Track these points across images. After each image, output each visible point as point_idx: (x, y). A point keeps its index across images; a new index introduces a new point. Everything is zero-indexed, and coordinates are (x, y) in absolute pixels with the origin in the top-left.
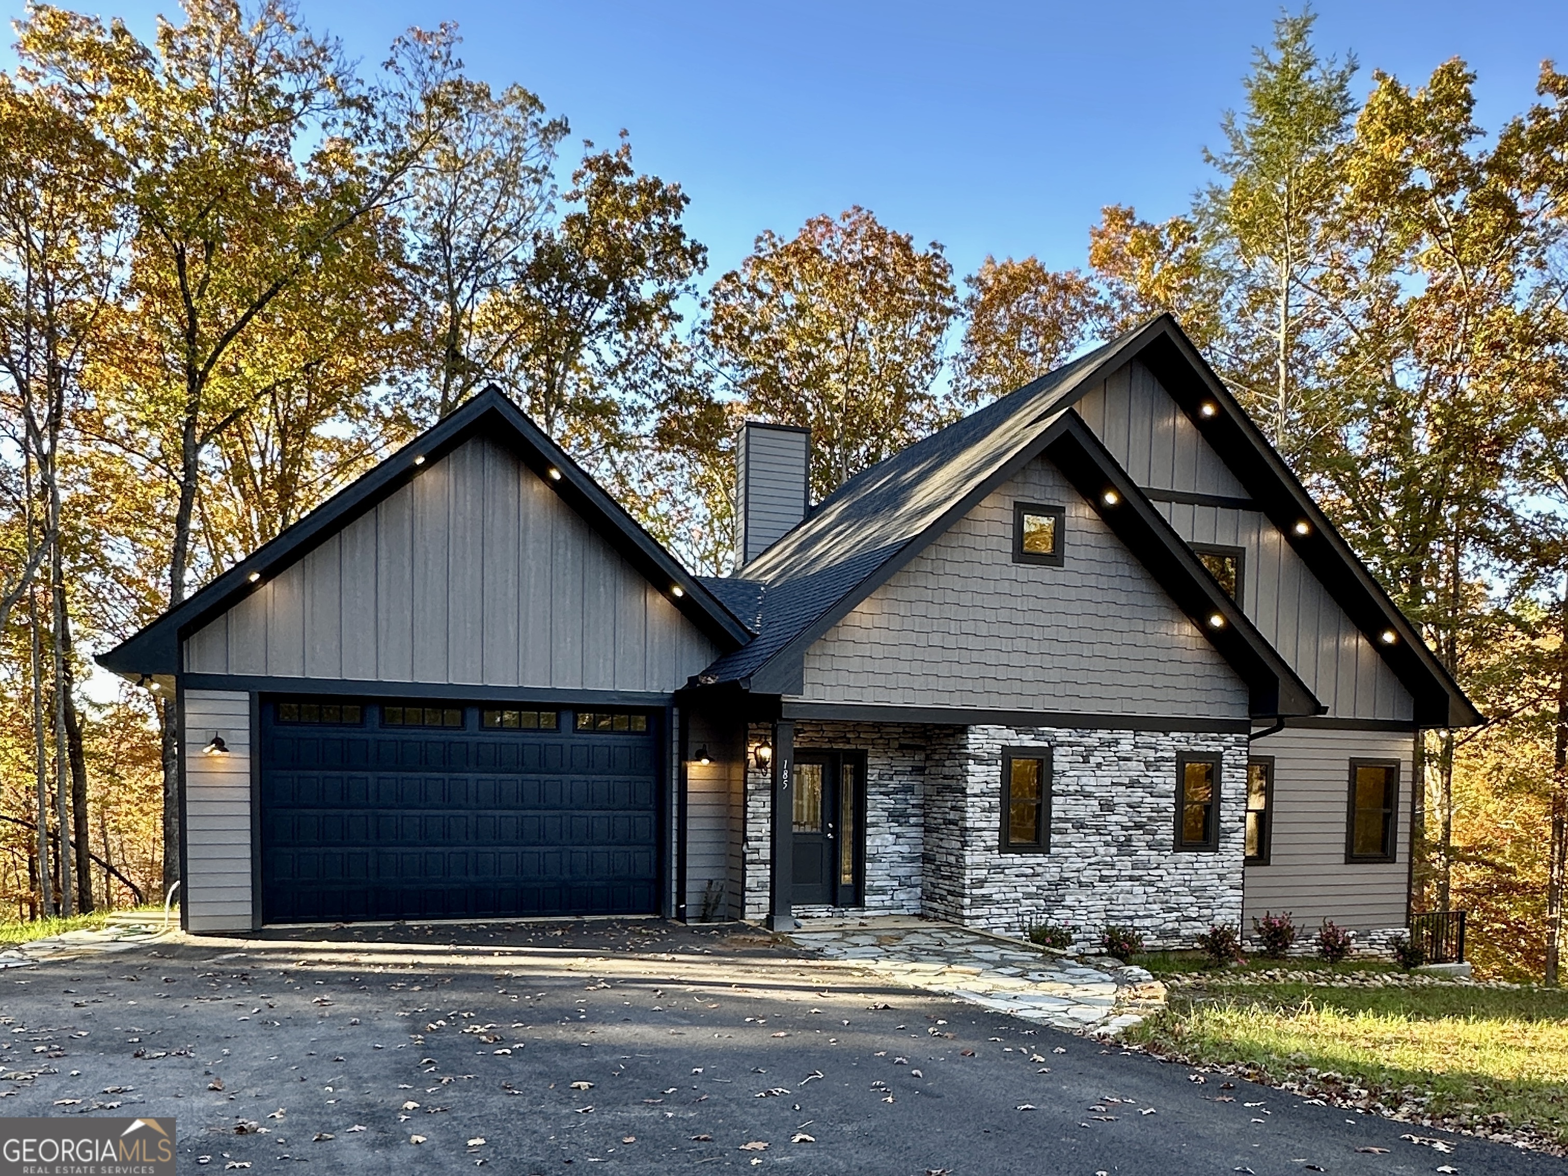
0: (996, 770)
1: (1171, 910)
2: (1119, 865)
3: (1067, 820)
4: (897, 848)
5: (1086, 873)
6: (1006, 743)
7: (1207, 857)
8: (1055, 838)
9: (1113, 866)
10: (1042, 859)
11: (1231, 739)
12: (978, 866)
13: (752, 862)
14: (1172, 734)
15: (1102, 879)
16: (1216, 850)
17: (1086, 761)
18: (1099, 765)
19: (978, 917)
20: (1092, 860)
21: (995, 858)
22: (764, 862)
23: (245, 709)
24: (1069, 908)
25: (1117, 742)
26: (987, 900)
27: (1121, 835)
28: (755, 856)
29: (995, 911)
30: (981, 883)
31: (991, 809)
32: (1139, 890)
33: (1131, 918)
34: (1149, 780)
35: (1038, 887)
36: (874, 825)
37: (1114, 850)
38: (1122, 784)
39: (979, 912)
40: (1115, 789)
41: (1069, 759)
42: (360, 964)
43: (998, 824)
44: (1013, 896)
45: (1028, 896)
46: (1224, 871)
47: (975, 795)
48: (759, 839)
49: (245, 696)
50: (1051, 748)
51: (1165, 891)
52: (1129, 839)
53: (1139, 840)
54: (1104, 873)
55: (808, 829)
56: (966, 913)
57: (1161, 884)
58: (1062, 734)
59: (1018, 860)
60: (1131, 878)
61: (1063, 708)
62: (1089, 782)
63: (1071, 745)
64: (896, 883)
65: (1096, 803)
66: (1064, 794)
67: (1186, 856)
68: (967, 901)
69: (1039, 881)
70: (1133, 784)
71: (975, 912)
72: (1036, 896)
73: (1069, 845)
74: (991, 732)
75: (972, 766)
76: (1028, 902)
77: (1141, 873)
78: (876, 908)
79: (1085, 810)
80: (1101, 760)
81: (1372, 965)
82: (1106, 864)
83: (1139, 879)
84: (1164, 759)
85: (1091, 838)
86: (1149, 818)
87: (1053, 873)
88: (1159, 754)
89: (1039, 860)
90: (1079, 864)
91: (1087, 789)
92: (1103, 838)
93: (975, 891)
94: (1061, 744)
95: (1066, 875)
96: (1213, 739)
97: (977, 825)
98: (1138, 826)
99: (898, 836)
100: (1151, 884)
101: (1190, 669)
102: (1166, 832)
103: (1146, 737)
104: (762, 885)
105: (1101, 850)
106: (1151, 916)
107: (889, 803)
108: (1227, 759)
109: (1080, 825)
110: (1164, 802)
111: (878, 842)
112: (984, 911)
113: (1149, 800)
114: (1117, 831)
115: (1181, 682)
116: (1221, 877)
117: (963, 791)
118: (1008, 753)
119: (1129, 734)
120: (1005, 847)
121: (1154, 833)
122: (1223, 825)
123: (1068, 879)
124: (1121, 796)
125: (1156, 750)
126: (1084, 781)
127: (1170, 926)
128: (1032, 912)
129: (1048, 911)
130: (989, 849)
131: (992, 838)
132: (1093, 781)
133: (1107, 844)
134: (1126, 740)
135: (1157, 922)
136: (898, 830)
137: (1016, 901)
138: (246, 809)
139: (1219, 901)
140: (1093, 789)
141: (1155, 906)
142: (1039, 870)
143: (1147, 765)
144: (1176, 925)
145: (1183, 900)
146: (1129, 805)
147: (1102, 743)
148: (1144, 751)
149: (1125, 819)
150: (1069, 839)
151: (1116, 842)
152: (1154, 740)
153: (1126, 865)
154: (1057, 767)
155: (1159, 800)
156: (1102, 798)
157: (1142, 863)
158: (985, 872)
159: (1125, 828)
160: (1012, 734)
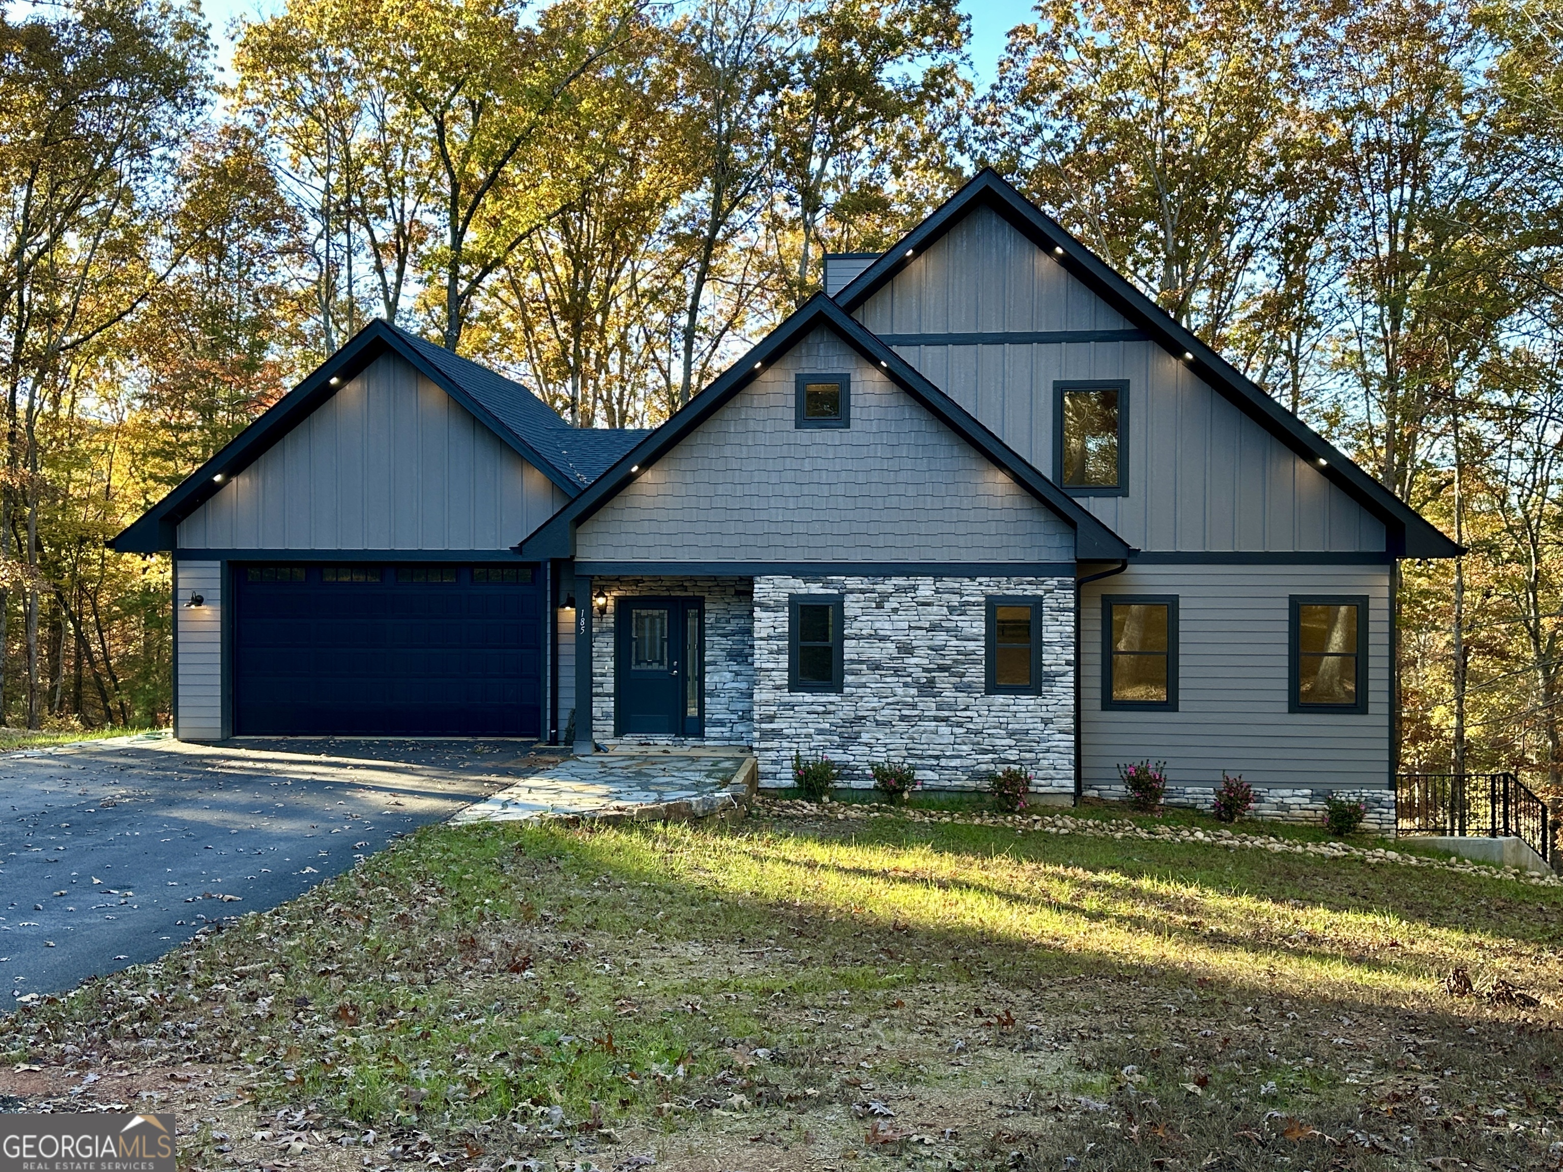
0: (783, 616)
1: (984, 751)
2: (921, 706)
3: (861, 662)
4: (735, 685)
5: (883, 712)
6: (793, 591)
7: (1026, 700)
8: (848, 679)
9: (914, 706)
10: (833, 698)
11: (1054, 582)
12: (767, 703)
13: (597, 695)
14: (979, 579)
15: (903, 718)
16: (1038, 693)
17: (880, 606)
18: (895, 610)
19: (767, 750)
20: (890, 700)
21: (786, 696)
22: (609, 695)
24: (866, 744)
25: (915, 588)
26: (777, 734)
27: (923, 677)
28: (599, 690)
29: (785, 744)
30: (771, 719)
31: (779, 652)
32: (945, 730)
33: (937, 758)
34: (954, 624)
35: (831, 724)
36: (712, 663)
37: (914, 691)
38: (921, 628)
39: (768, 745)
40: (913, 633)
41: (861, 605)
43: (786, 665)
44: (804, 731)
45: (820, 732)
46: (1050, 715)
47: (761, 639)
48: (603, 675)
50: (842, 595)
51: (977, 733)
52: (931, 682)
53: (944, 681)
54: (905, 712)
56: (756, 745)
57: (971, 726)
58: (853, 582)
59: (808, 698)
60: (936, 719)
61: (857, 557)
62: (885, 626)
63: (863, 592)
64: (735, 717)
65: (893, 646)
66: (856, 637)
67: (1000, 699)
68: (756, 735)
69: (831, 718)
70: (933, 628)
71: (763, 745)
73: (864, 685)
74: (777, 582)
76: (821, 737)
77: (946, 713)
78: (715, 739)
79: (881, 652)
80: (896, 605)
82: (906, 704)
83: (945, 719)
84: (968, 603)
85: (888, 680)
86: (956, 661)
87: (847, 711)
88: (965, 599)
89: (831, 699)
90: (875, 703)
91: (881, 632)
92: (902, 680)
93: (764, 726)
94: (852, 592)
95: (861, 713)
96: (1030, 583)
97: (764, 666)
98: (942, 668)
99: (737, 674)
100: (960, 725)
101: (998, 515)
102: (976, 674)
103: (949, 583)
105: (900, 691)
106: (960, 757)
107: (727, 643)
108: (1048, 602)
109: (876, 666)
110: (971, 646)
111: (716, 679)
112: (775, 744)
113: (955, 642)
114: (918, 673)
115: (993, 528)
116: (1046, 722)
117: (750, 635)
118: (795, 601)
119: (930, 580)
120: (794, 686)
121: (963, 675)
122: (1045, 669)
123: (864, 718)
124: (920, 639)
125: (962, 595)
126: (877, 625)
127: (984, 767)
128: (825, 747)
129: (843, 747)
130: (778, 688)
131: (782, 678)
132: (887, 625)
133: (906, 685)
134: (926, 587)
135: (968, 762)
136: (735, 668)
137: (808, 736)
139: (1044, 745)
140: (889, 633)
141: (964, 747)
142: (831, 708)
143: (951, 609)
144: (992, 767)
145: (998, 742)
146: (931, 648)
147: (898, 590)
148: (946, 596)
149: (927, 661)
150: (864, 680)
151: (917, 684)
152: (957, 585)
153: (929, 705)
154: (847, 612)
155: (965, 643)
156: (899, 642)
157: (948, 704)
158: (775, 708)
159: (926, 670)
160: (799, 582)
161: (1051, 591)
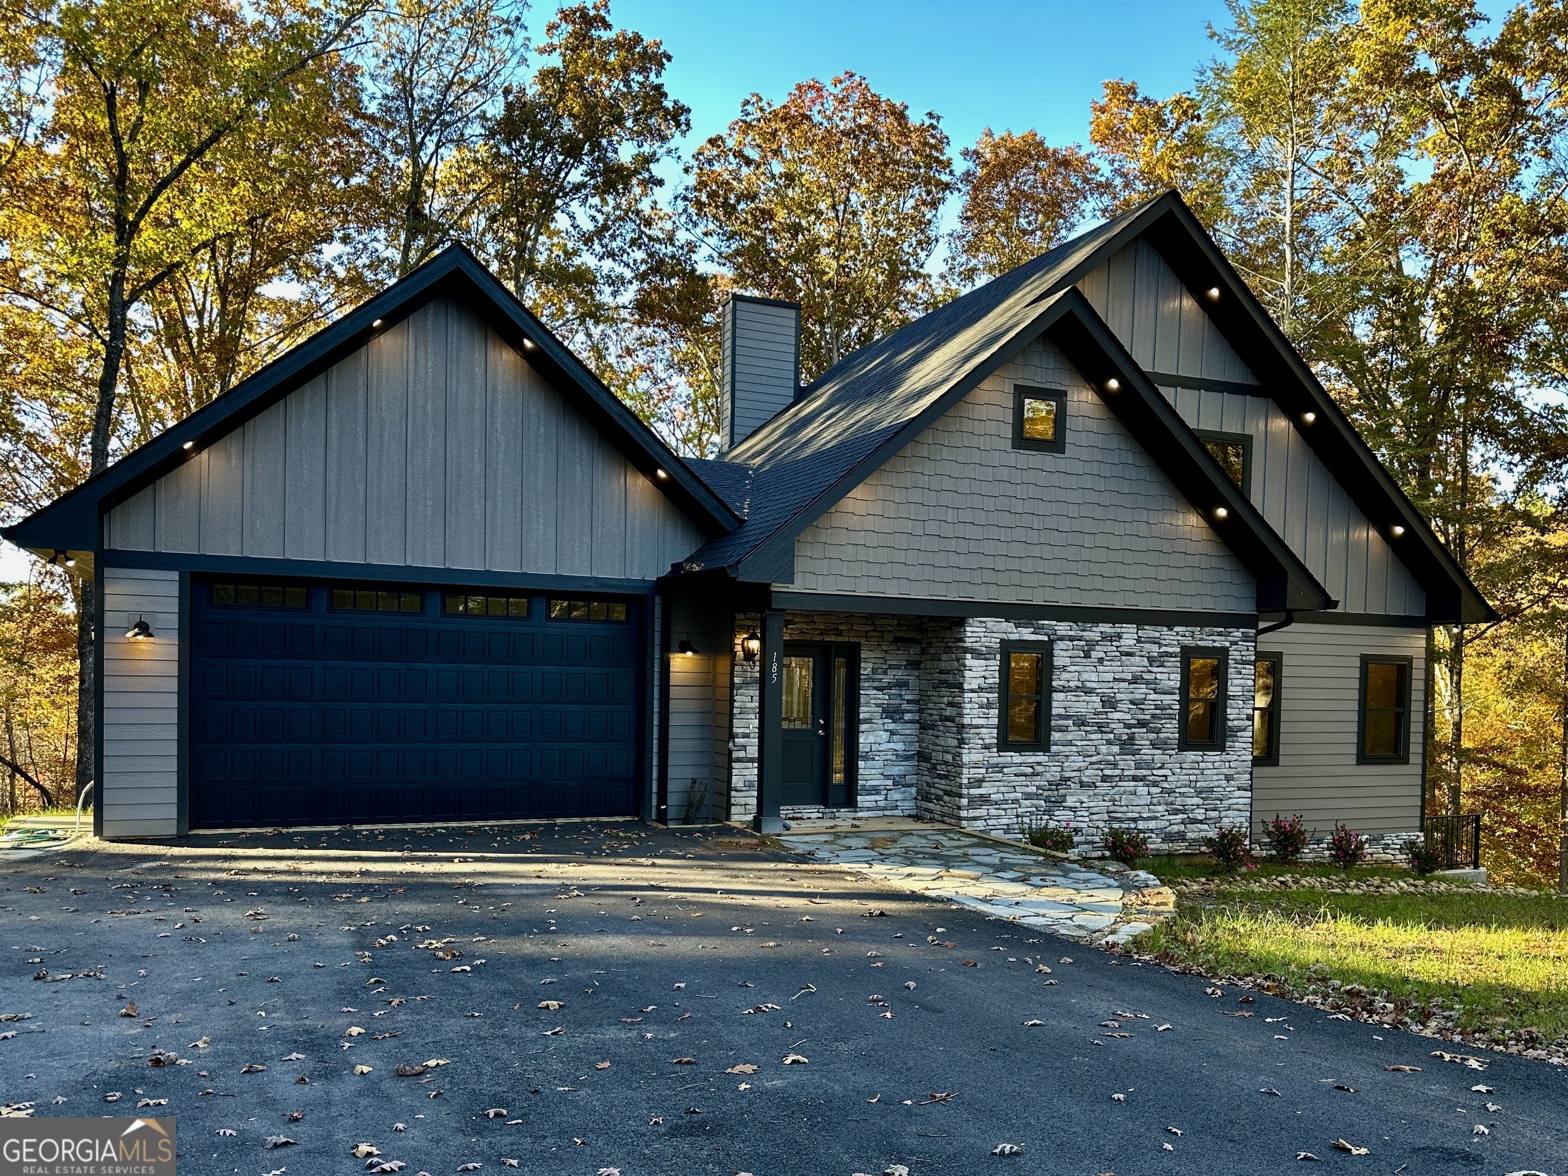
0: (995, 664)
1: (1176, 812)
2: (1122, 764)
3: (1068, 717)
4: (891, 746)
5: (1088, 772)
6: (1004, 636)
7: (1213, 756)
8: (1056, 736)
9: (1115, 765)
10: (1041, 758)
11: (1237, 634)
12: (976, 765)
13: (739, 760)
14: (1177, 629)
15: (1105, 778)
16: (1222, 749)
17: (1087, 656)
18: (1101, 660)
19: (975, 819)
20: (1094, 759)
21: (994, 757)
22: (751, 760)
23: (175, 590)
24: (1071, 809)
25: (1119, 636)
26: (985, 800)
27: (1124, 733)
28: (742, 754)
29: (993, 812)
30: (979, 783)
31: (989, 706)
32: (1142, 790)
33: (1134, 820)
34: (1153, 676)
35: (1038, 788)
36: (867, 721)
37: (1116, 749)
38: (1124, 680)
39: (977, 813)
40: (1116, 685)
41: (1069, 653)
42: (299, 873)
43: (996, 721)
44: (1012, 796)
45: (1028, 796)
46: (1232, 772)
47: (973, 691)
48: (746, 736)
49: (175, 576)
50: (1051, 642)
51: (1171, 792)
52: (1132, 738)
53: (1143, 738)
54: (1107, 772)
55: (798, 725)
56: (964, 814)
57: (1165, 785)
58: (1063, 628)
59: (1017, 758)
60: (1135, 778)
61: (1065, 599)
62: (1090, 677)
63: (1071, 638)
64: (890, 782)
65: (1098, 699)
66: (1064, 690)
67: (1191, 756)
68: (964, 801)
69: (1039, 781)
70: (1135, 680)
71: (972, 813)
72: (1037, 796)
73: (1070, 743)
74: (989, 625)
75: (969, 661)
76: (1027, 802)
77: (1144, 772)
78: (869, 809)
79: (1088, 706)
80: (1102, 655)
81: (1386, 870)
82: (1108, 763)
83: (1142, 779)
84: (1167, 654)
85: (1093, 736)
86: (1154, 716)
87: (1053, 773)
88: (1163, 649)
89: (1038, 759)
90: (1079, 762)
91: (1089, 685)
92: (1105, 736)
93: (973, 791)
94: (1062, 639)
95: (1067, 775)
96: (1220, 634)
97: (975, 722)
98: (1142, 724)
99: (892, 733)
100: (1155, 784)
101: (1195, 561)
102: (1171, 730)
103: (1149, 632)
104: (749, 785)
105: (1104, 749)
106: (1156, 818)
107: (883, 698)
108: (1234, 654)
109: (1081, 722)
110: (1167, 699)
111: (871, 739)
112: (982, 812)
113: (1153, 696)
114: (1119, 729)
115: (1186, 575)
116: (1228, 778)
117: (960, 686)
118: (1008, 648)
119: (1132, 628)
120: (1004, 745)
121: (1158, 732)
122: (1230, 724)
123: (1069, 779)
124: (1123, 693)
125: (1160, 645)
126: (1085, 676)
127: (1175, 828)
128: (1032, 813)
129: (1049, 812)
130: (987, 747)
131: (990, 736)
132: (1094, 677)
133: (1109, 742)
134: (1129, 634)
135: (1162, 824)
136: (892, 726)
137: (1015, 801)
138: (173, 701)
139: (1226, 803)
140: (1094, 685)
141: (1160, 808)
142: (1039, 769)
143: (1151, 660)
144: (1182, 828)
145: (1189, 801)
146: (1132, 702)
147: (1105, 637)
148: (1147, 645)
149: (1128, 716)
150: (1070, 737)
151: (1118, 740)
152: (1157, 634)
153: (1128, 764)
154: (1057, 662)
155: (1163, 697)
156: (1103, 695)
157: (1146, 762)
158: (983, 771)
159: (1128, 726)
160: (1009, 626)
161: (1236, 643)
